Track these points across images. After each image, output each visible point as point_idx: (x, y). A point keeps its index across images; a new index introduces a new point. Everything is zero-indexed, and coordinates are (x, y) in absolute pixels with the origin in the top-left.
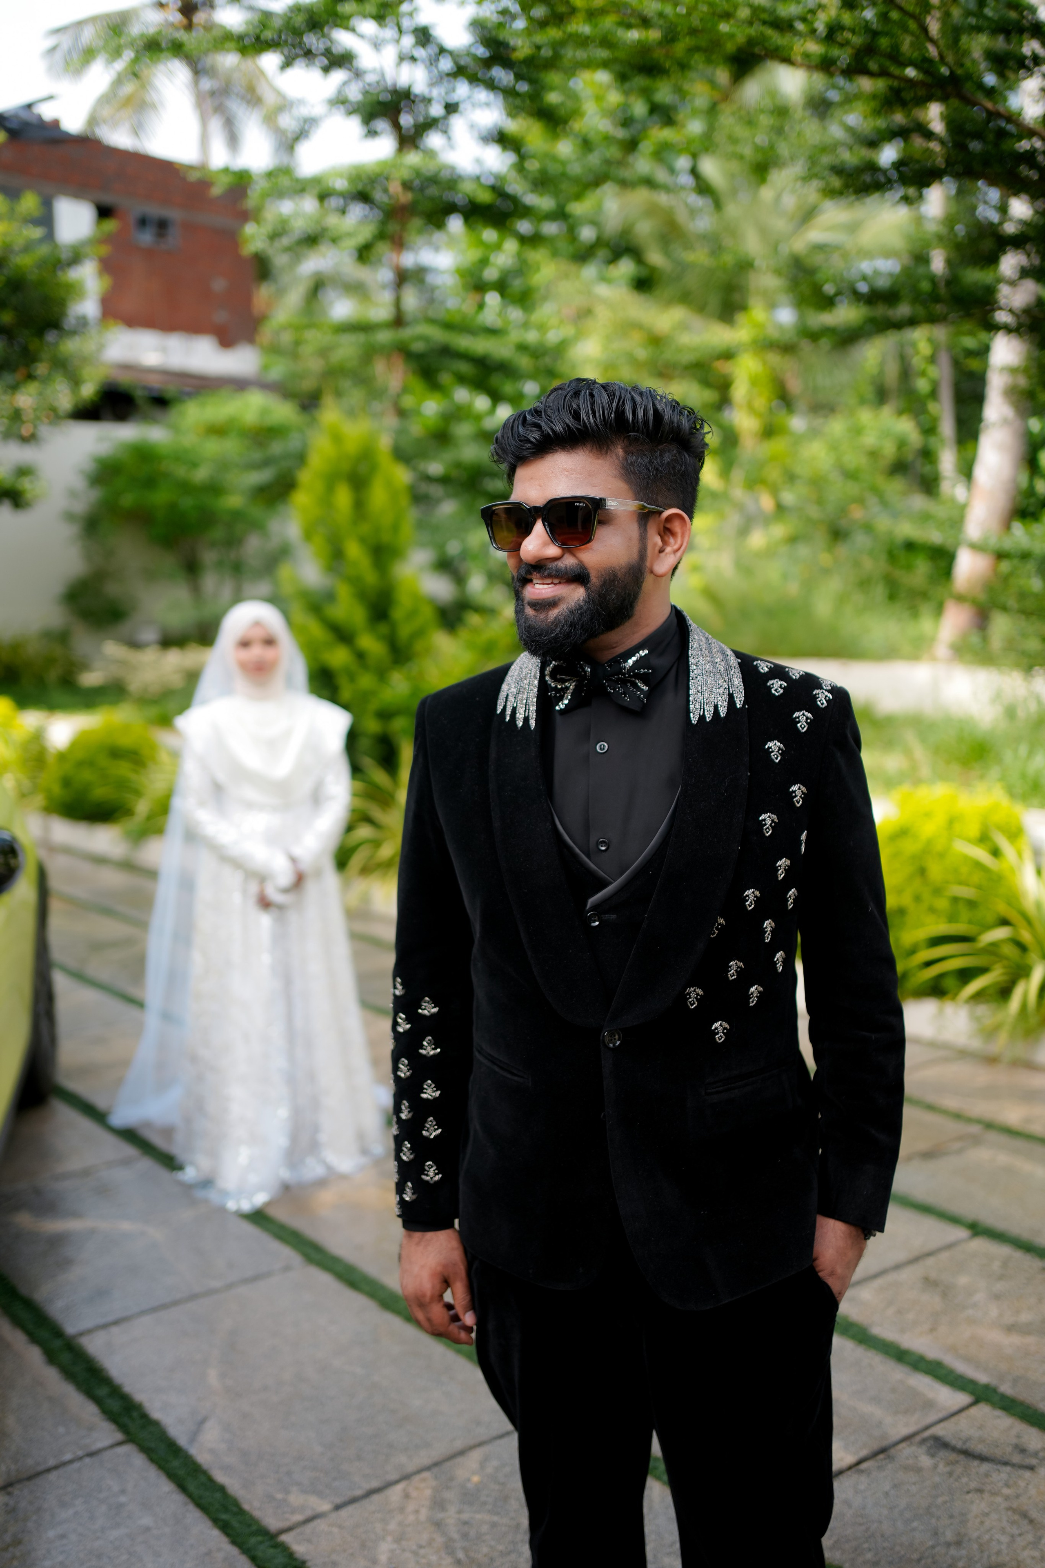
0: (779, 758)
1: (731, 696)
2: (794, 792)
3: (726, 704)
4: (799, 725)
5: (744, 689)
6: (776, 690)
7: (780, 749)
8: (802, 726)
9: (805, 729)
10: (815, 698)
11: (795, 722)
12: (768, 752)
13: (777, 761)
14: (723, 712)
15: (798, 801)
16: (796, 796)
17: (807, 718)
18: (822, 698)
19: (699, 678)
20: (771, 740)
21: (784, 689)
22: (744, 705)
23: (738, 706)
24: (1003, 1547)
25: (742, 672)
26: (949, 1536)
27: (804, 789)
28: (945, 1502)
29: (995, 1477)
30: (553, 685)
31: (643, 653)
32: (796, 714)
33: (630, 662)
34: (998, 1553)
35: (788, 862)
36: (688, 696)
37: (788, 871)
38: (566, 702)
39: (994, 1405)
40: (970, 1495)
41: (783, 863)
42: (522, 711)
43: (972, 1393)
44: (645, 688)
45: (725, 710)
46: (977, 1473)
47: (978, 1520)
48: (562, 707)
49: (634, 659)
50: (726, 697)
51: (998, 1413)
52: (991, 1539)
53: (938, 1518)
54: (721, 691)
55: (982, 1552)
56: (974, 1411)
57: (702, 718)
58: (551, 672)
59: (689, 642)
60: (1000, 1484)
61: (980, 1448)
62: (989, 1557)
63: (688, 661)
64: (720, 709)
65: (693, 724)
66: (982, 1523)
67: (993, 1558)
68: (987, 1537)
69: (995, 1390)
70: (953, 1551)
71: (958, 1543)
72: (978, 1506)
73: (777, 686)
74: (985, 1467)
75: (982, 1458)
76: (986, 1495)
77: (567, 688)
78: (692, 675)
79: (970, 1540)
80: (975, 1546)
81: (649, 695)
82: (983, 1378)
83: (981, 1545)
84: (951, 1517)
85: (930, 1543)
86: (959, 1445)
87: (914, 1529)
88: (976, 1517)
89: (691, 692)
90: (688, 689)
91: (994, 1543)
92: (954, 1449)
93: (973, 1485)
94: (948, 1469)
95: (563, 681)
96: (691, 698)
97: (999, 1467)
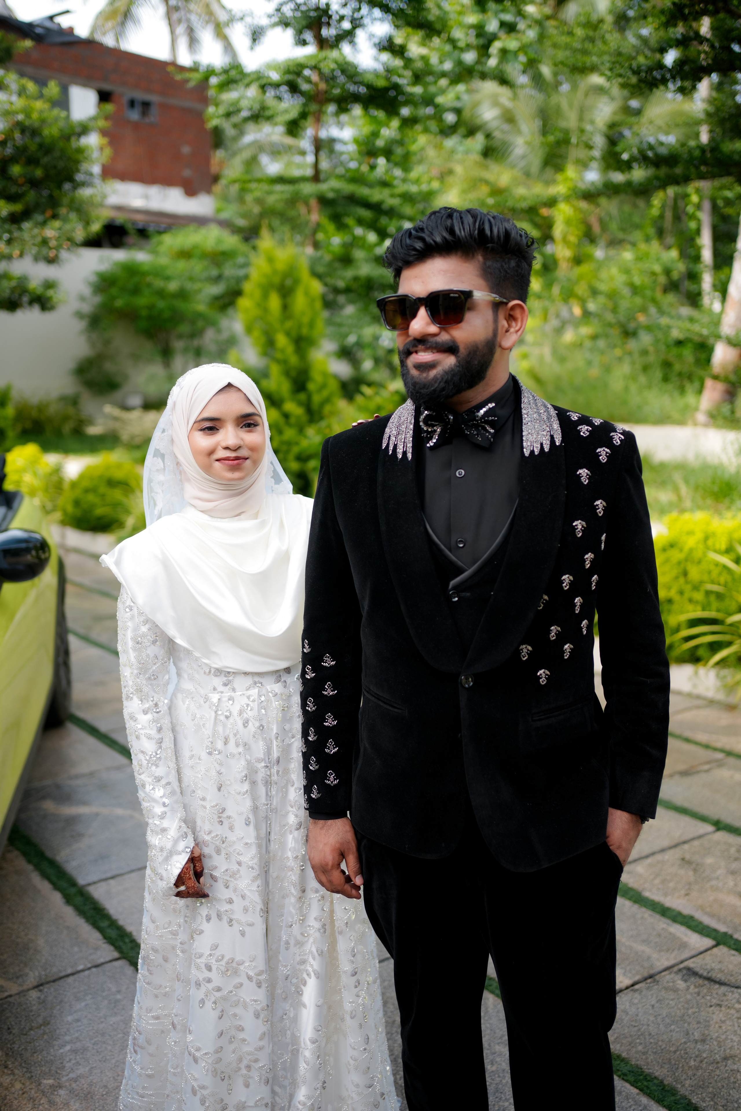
0: (587, 481)
1: (552, 437)
2: (597, 505)
3: (548, 442)
4: (601, 458)
5: (562, 432)
6: (584, 433)
7: (587, 475)
8: (603, 458)
9: (605, 460)
10: (612, 438)
11: (598, 455)
12: (579, 477)
13: (586, 483)
14: (547, 449)
15: (600, 512)
16: (599, 508)
17: (607, 453)
18: (617, 439)
19: (529, 424)
20: (581, 468)
21: (590, 431)
22: (561, 443)
23: (557, 444)
24: (735, 1044)
25: (560, 419)
26: (697, 1035)
27: (604, 503)
28: (694, 1013)
29: (730, 996)
30: (425, 429)
31: (491, 405)
32: (599, 450)
33: (482, 412)
34: (731, 1048)
35: (592, 556)
36: (522, 436)
37: (592, 562)
38: (434, 441)
39: (730, 947)
40: (712, 1008)
41: (589, 556)
42: (401, 447)
43: (714, 939)
44: (492, 431)
45: (548, 447)
46: (717, 994)
47: (717, 1026)
48: (432, 444)
49: (484, 409)
50: (548, 437)
51: (733, 952)
52: (726, 1039)
53: (689, 1024)
54: (545, 433)
55: (720, 1047)
56: (715, 950)
57: (532, 452)
58: (424, 419)
59: (521, 398)
60: (734, 1001)
61: (720, 976)
62: (725, 1050)
63: (521, 412)
64: (545, 446)
65: (526, 457)
66: (720, 1027)
67: (728, 1051)
68: (724, 1037)
69: (731, 937)
70: (699, 1046)
71: (703, 1041)
72: (718, 1015)
73: (584, 430)
74: (723, 989)
75: (721, 983)
76: (723, 1009)
77: (435, 431)
78: (524, 421)
79: (712, 1039)
80: (715, 1043)
81: (494, 435)
82: (722, 928)
83: (719, 1042)
84: (699, 1022)
85: (683, 1040)
86: (705, 974)
87: (671, 1031)
88: (717, 1023)
89: (524, 434)
90: (522, 431)
91: (729, 1041)
92: (701, 976)
93: (714, 1001)
94: (696, 990)
95: (433, 426)
96: (524, 438)
97: (733, 989)
